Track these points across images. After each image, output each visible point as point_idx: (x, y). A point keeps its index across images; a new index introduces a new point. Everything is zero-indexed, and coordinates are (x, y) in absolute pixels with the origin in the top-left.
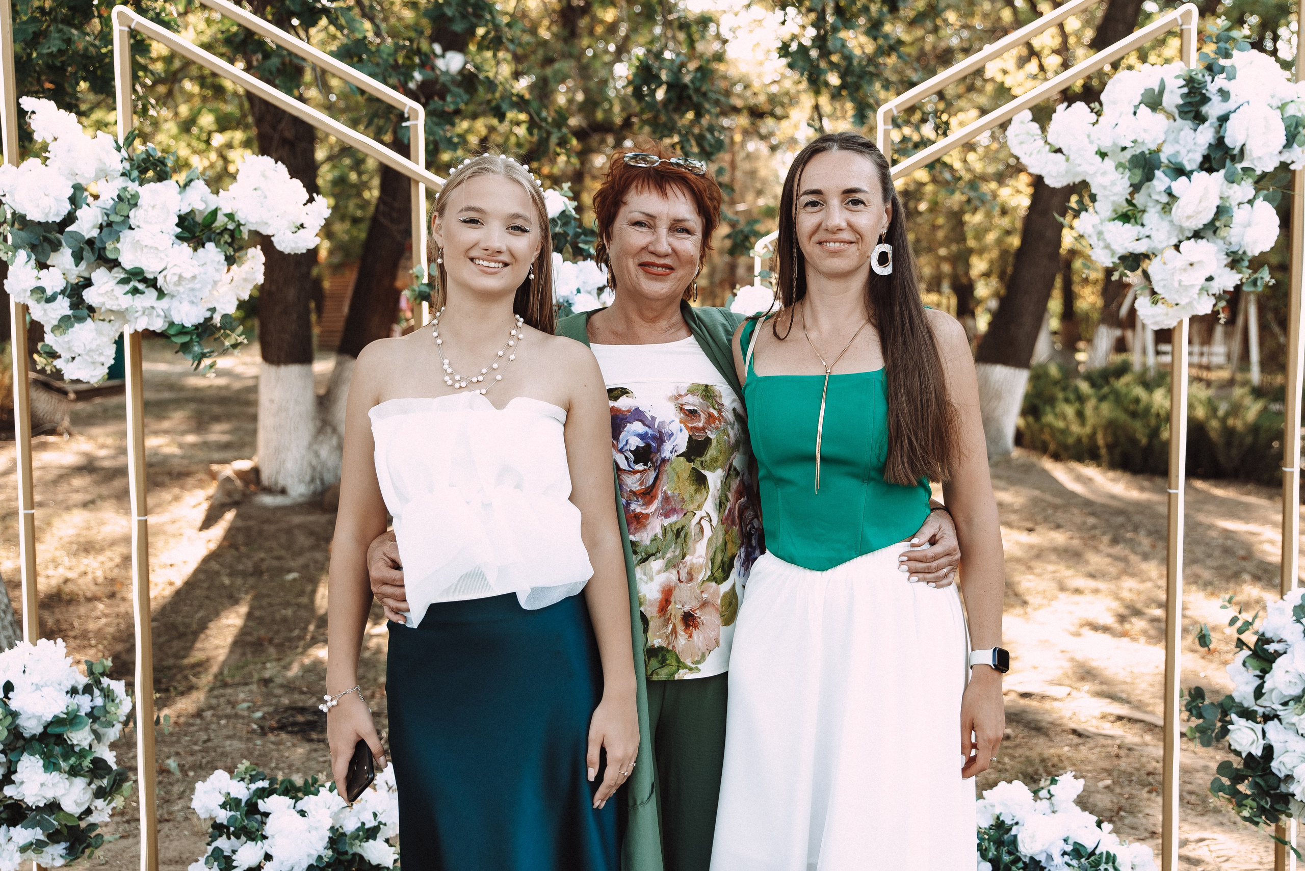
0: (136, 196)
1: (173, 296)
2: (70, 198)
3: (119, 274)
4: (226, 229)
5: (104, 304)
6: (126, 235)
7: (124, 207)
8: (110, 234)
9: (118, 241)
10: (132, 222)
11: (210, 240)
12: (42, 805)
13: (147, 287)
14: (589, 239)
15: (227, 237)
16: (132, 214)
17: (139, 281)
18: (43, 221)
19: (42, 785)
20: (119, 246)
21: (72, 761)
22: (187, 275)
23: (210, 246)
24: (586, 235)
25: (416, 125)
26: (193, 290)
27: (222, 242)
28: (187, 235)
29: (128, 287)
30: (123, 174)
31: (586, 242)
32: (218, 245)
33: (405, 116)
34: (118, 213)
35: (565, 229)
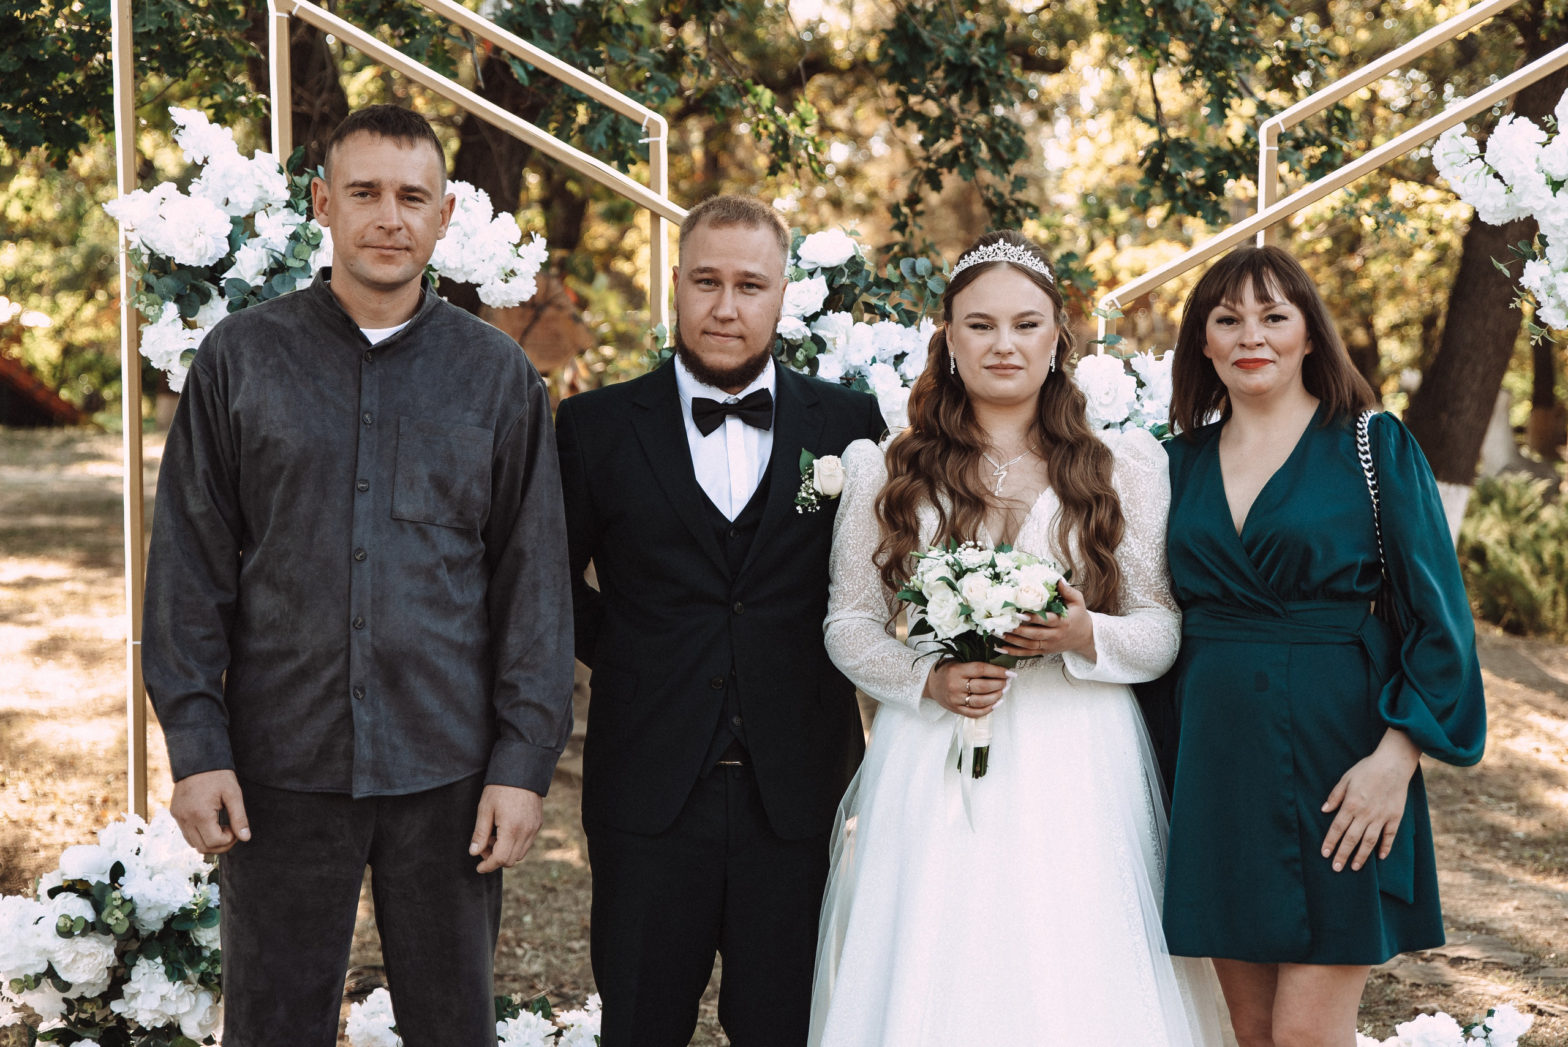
0: (318, 235)
2: (229, 237)
7: (302, 247)
8: (283, 283)
12: (159, 1025)
14: (883, 292)
16: (311, 258)
18: (195, 265)
19: (163, 998)
21: (203, 966)
24: (879, 287)
25: (658, 142)
30: (289, 205)
31: (879, 297)
33: (644, 129)
34: (294, 257)
35: (854, 280)
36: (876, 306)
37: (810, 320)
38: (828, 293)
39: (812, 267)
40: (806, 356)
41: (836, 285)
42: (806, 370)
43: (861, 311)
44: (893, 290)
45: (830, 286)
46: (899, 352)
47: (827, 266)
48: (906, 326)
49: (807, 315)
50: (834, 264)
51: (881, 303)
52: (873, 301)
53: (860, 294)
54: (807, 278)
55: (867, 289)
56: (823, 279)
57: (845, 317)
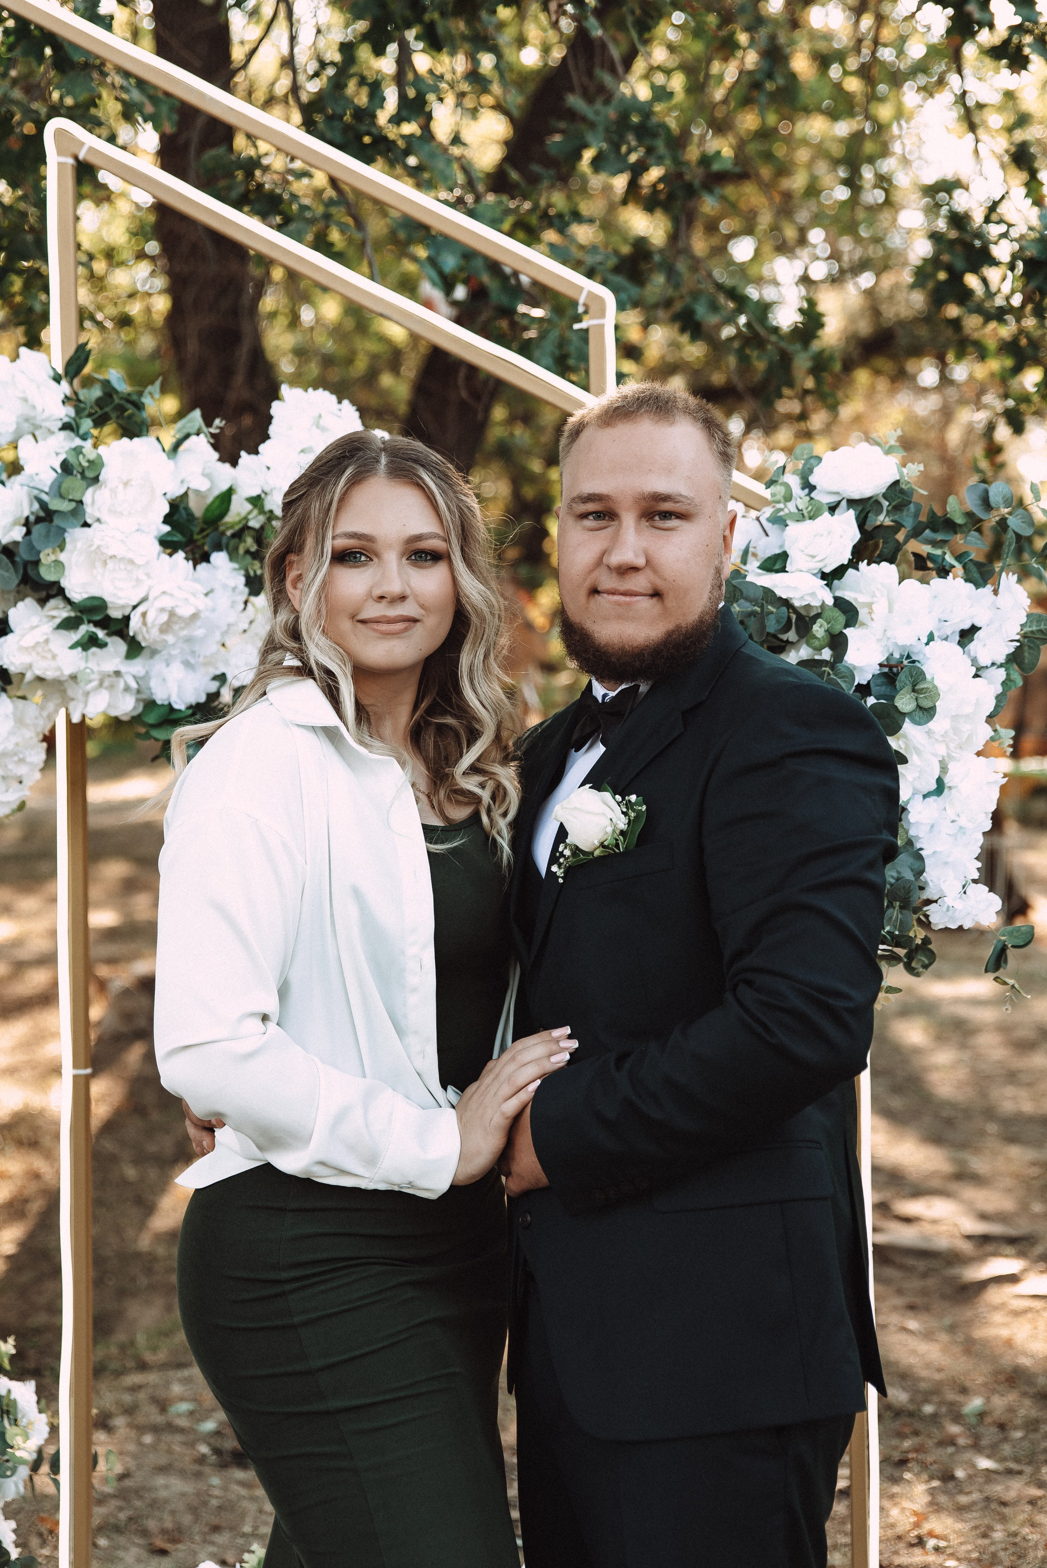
0: (97, 464)
1: (154, 653)
3: (59, 611)
4: (246, 528)
5: (30, 666)
6: (76, 536)
7: (74, 482)
8: (47, 535)
9: (62, 548)
10: (90, 512)
11: (218, 548)
13: (109, 635)
14: (939, 537)
15: (249, 542)
16: (87, 498)
17: (97, 624)
20: (62, 557)
22: (185, 611)
23: (219, 558)
24: (935, 530)
25: (603, 326)
26: (189, 640)
27: (241, 551)
28: (178, 537)
29: (75, 636)
30: (66, 427)
31: (935, 544)
32: (233, 556)
33: (581, 309)
34: (61, 496)
35: (896, 517)
36: (930, 557)
37: (832, 577)
38: (858, 536)
39: (833, 499)
40: (827, 631)
41: (869, 526)
42: (826, 654)
43: (908, 562)
44: (956, 533)
45: (861, 526)
46: (967, 626)
47: (856, 496)
48: (977, 586)
49: (827, 570)
50: (867, 494)
51: (939, 552)
52: (925, 549)
53: (906, 541)
54: (826, 514)
55: (916, 533)
56: (852, 513)
57: (887, 571)
